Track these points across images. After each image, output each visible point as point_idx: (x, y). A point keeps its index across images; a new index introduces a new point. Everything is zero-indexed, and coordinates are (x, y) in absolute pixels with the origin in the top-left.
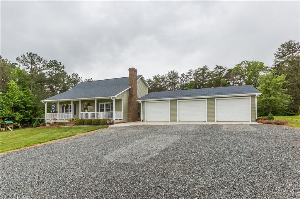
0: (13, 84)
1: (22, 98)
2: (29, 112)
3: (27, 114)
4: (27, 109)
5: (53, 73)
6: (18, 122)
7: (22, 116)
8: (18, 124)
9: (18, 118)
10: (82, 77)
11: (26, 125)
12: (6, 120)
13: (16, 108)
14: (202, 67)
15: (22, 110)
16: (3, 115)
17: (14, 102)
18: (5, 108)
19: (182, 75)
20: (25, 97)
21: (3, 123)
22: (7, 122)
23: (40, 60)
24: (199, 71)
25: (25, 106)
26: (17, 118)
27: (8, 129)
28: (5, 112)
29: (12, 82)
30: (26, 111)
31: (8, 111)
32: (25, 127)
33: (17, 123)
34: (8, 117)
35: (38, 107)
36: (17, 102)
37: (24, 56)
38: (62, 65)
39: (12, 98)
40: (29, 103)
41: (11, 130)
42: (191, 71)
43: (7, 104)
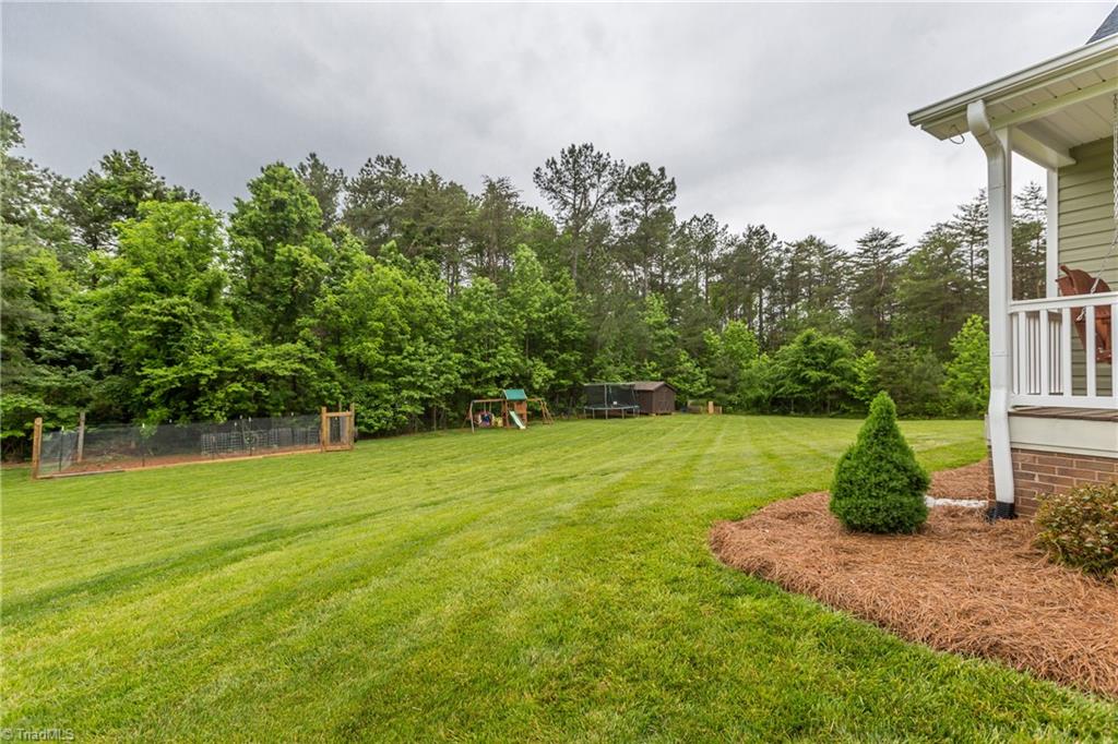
0: (526, 254)
1: (551, 306)
2: (573, 359)
3: (565, 366)
4: (566, 345)
5: (637, 216)
6: (538, 393)
7: (552, 373)
8: (542, 404)
9: (540, 380)
10: (727, 226)
11: (562, 406)
12: (507, 388)
13: (533, 345)
15: (550, 351)
16: (497, 367)
17: (530, 321)
18: (505, 342)
20: (558, 302)
21: (498, 397)
22: (513, 394)
23: (600, 167)
25: (559, 335)
26: (538, 382)
27: (512, 421)
28: (504, 356)
29: (523, 248)
30: (564, 355)
31: (512, 352)
32: (561, 413)
33: (537, 399)
34: (513, 377)
35: (599, 337)
36: (538, 321)
37: (554, 162)
38: (668, 180)
39: (523, 308)
40: (573, 323)
41: (522, 427)
43: (510, 328)
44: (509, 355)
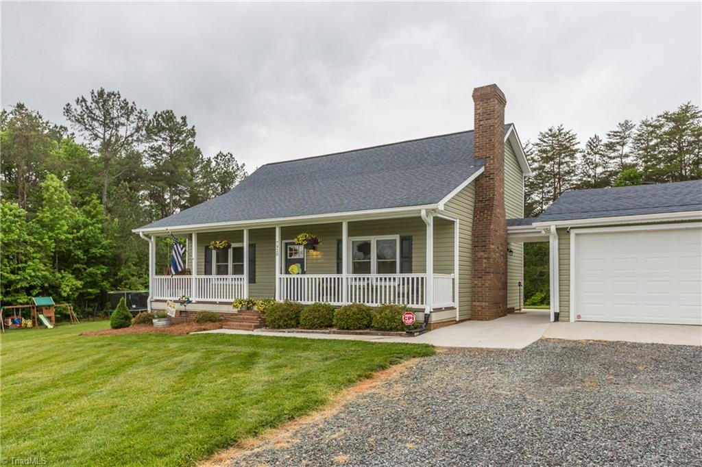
0: (55, 184)
1: (79, 229)
2: (99, 272)
3: (92, 277)
4: (93, 261)
5: (164, 152)
6: (67, 299)
7: (79, 284)
8: (68, 307)
9: (68, 289)
10: (244, 165)
11: (91, 310)
12: (37, 295)
13: (62, 260)
15: (78, 266)
16: (27, 279)
17: (58, 241)
18: (34, 258)
20: (86, 225)
21: (27, 303)
22: (39, 301)
23: (127, 110)
25: (86, 252)
26: (66, 290)
27: (41, 323)
28: (34, 270)
29: (52, 179)
30: (91, 269)
31: (41, 266)
32: (86, 316)
33: (65, 305)
34: (42, 287)
35: (123, 254)
36: (65, 241)
37: (84, 100)
38: (189, 127)
39: (52, 229)
40: (100, 243)
41: (50, 326)
42: (626, 126)
43: (39, 246)
44: (38, 269)
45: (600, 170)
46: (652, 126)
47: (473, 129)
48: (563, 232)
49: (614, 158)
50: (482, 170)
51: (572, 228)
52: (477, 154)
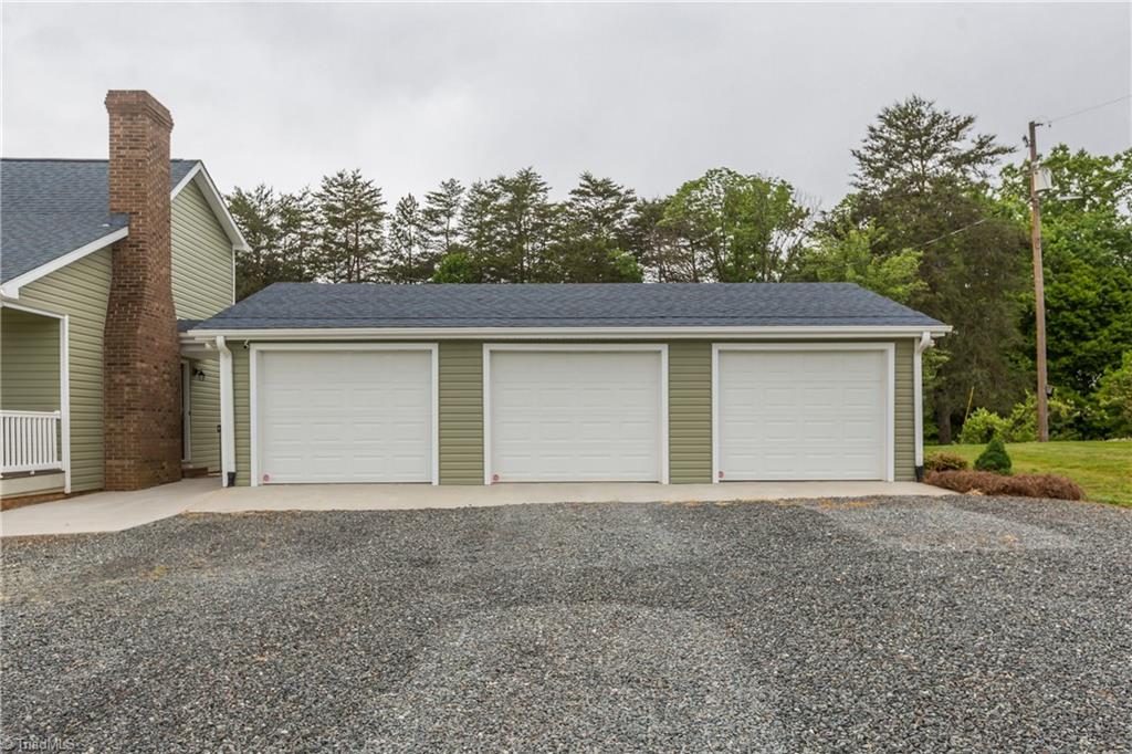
14: (511, 175)
19: (406, 207)
24: (496, 196)
42: (452, 188)
45: (416, 250)
46: (486, 194)
47: (106, 156)
48: (238, 348)
49: (437, 234)
50: (123, 233)
51: (250, 342)
52: (115, 205)
